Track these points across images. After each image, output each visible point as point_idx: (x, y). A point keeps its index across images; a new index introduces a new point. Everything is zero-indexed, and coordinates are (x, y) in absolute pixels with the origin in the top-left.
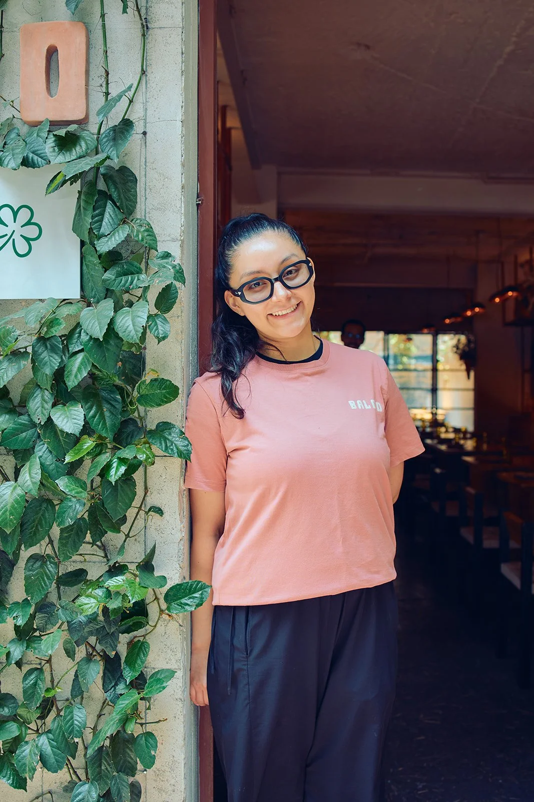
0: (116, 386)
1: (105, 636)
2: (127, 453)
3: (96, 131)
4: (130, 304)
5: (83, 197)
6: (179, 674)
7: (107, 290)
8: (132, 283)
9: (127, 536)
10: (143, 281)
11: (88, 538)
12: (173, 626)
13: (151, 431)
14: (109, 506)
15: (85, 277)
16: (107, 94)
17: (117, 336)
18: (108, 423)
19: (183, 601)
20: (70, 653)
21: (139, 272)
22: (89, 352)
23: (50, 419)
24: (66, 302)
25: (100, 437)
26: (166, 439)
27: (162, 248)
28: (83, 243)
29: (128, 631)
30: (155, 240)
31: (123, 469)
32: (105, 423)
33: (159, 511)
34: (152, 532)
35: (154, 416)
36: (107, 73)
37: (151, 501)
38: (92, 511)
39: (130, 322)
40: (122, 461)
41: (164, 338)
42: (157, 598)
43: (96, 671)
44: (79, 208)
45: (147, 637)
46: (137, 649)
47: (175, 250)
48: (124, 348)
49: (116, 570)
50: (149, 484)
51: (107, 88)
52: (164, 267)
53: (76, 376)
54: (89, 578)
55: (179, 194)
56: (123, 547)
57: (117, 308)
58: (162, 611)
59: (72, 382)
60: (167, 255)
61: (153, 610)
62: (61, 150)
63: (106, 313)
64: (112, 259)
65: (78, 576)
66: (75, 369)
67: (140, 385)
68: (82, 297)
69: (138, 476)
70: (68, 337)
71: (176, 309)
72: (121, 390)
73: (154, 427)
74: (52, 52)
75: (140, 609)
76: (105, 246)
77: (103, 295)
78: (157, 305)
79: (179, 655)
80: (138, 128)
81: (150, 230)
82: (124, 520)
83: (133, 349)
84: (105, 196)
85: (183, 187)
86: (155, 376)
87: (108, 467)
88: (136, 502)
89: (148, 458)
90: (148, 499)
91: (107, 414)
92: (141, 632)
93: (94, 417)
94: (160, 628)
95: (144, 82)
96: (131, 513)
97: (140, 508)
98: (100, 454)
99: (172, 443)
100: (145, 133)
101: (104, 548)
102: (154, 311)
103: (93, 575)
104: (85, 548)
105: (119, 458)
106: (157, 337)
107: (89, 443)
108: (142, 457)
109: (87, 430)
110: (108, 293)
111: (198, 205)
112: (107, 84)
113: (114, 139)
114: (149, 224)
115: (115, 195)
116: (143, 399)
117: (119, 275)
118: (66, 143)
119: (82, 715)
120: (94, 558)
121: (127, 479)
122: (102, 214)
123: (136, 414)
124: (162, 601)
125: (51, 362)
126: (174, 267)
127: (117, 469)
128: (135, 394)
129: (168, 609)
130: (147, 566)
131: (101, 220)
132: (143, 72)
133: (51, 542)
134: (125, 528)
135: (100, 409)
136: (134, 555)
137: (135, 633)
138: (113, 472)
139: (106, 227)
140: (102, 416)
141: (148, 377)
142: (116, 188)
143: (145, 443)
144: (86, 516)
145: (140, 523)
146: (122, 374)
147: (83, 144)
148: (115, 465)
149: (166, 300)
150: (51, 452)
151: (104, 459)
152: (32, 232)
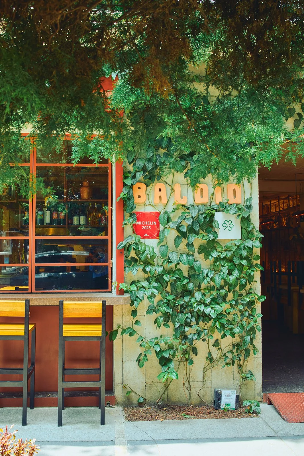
0: (249, 257)
2: (253, 269)
3: (243, 206)
4: (253, 240)
5: (243, 219)
9: (251, 287)
12: (258, 305)
14: (249, 280)
15: (242, 235)
16: (245, 198)
19: (260, 300)
23: (240, 262)
24: (239, 240)
25: (248, 266)
26: (259, 267)
28: (242, 229)
30: (255, 228)
33: (256, 282)
34: (255, 286)
35: (255, 262)
36: (245, 194)
37: (254, 279)
39: (256, 244)
40: (252, 271)
42: (256, 299)
44: (242, 221)
45: (254, 307)
49: (249, 293)
50: (254, 276)
52: (258, 233)
54: (243, 295)
59: (244, 256)
60: (257, 230)
61: (256, 302)
63: (251, 242)
65: (241, 295)
68: (242, 239)
73: (255, 264)
74: (234, 190)
75: (254, 301)
76: (249, 229)
81: (254, 226)
86: (256, 255)
91: (249, 262)
101: (245, 289)
110: (248, 238)
112: (245, 196)
113: (248, 208)
114: (253, 224)
115: (249, 219)
116: (253, 259)
117: (251, 235)
123: (252, 262)
127: (252, 273)
129: (258, 301)
130: (254, 292)
131: (248, 224)
139: (249, 226)
141: (253, 255)
145: (252, 284)
149: (260, 239)
152: (231, 226)
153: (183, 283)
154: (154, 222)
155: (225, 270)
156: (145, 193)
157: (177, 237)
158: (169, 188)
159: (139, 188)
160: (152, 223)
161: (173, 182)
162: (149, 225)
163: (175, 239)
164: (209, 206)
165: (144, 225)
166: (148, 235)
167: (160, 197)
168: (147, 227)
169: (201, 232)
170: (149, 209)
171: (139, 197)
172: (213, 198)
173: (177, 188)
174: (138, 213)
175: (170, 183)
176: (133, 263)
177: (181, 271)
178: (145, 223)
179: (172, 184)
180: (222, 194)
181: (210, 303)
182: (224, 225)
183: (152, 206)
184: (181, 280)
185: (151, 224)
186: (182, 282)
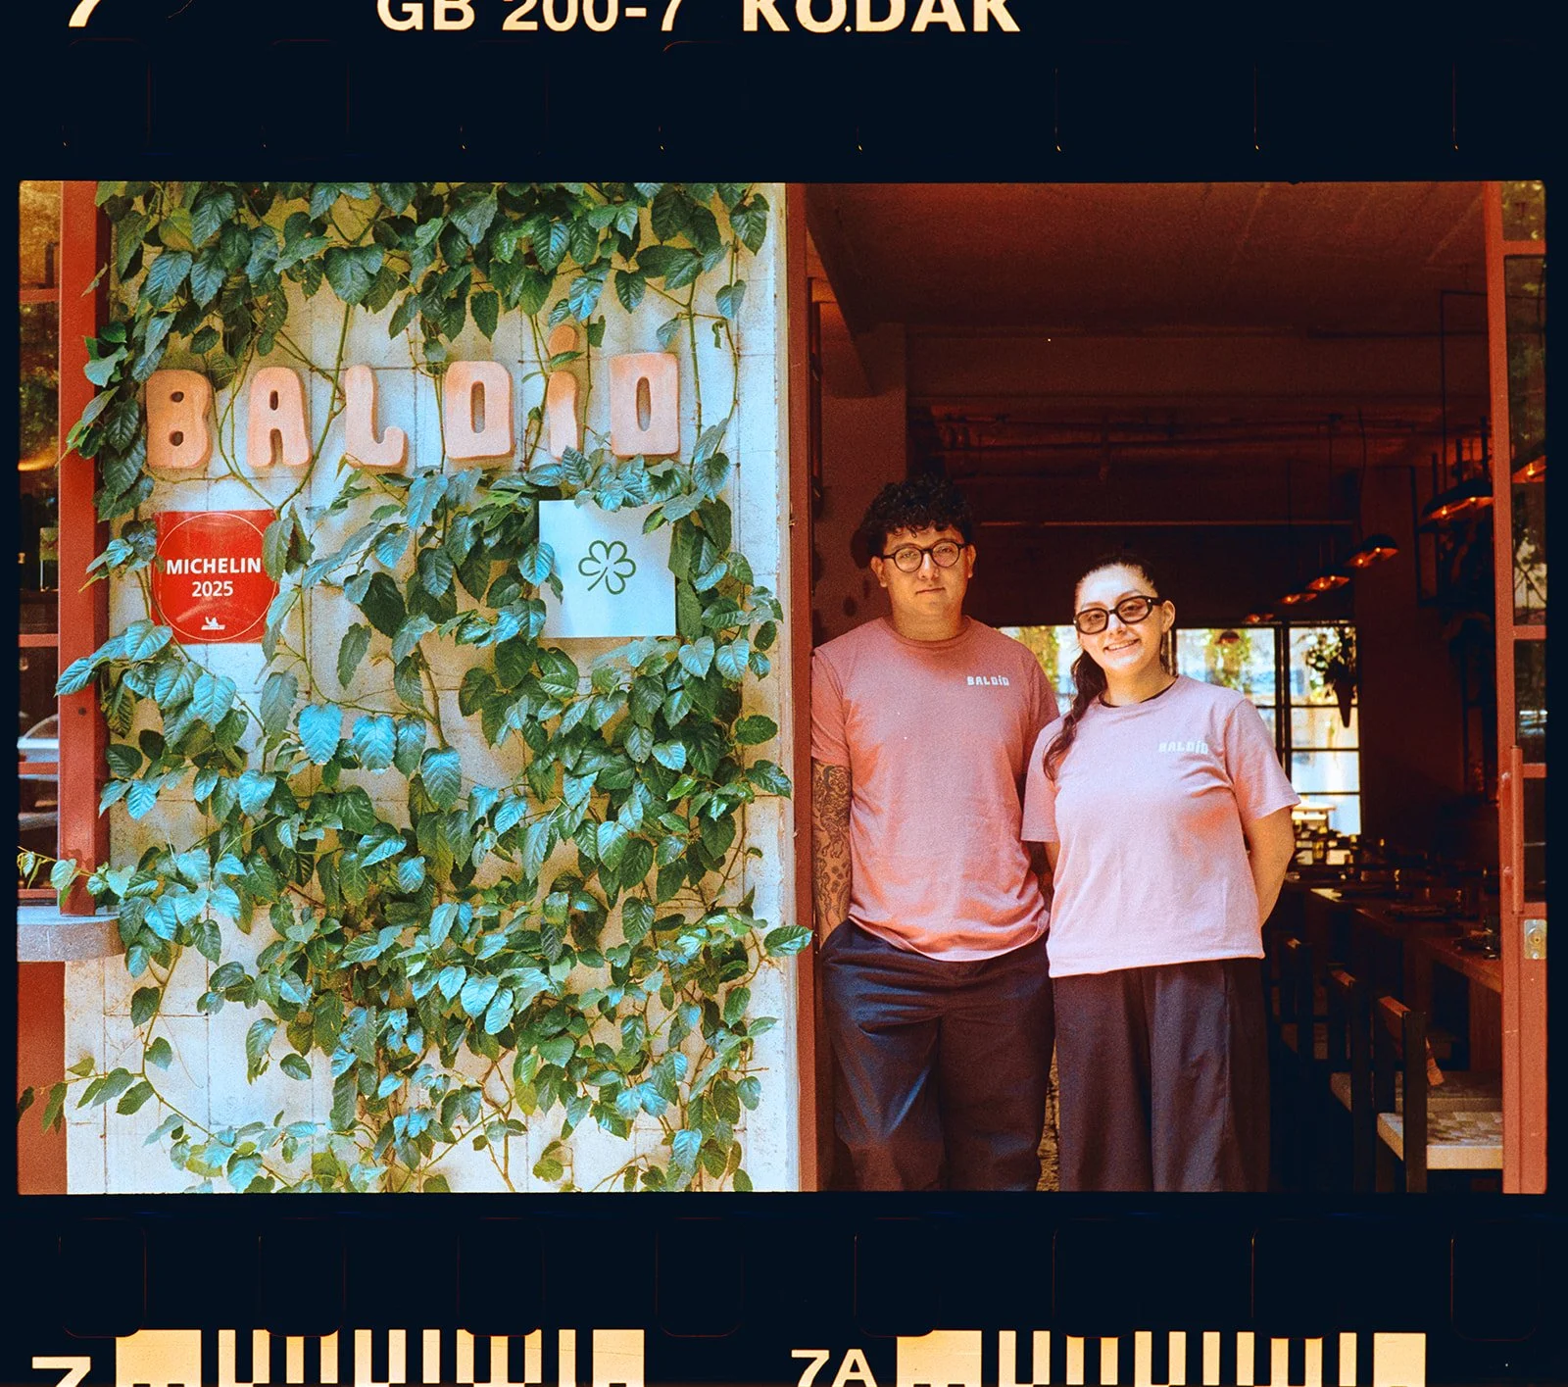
0: (713, 724)
1: (705, 979)
2: (728, 790)
3: (689, 462)
4: (729, 642)
5: (679, 535)
6: (780, 1024)
7: (705, 627)
8: (730, 621)
9: (726, 878)
10: (742, 619)
11: (686, 882)
12: (774, 973)
13: (748, 770)
14: (709, 846)
15: (680, 615)
16: (699, 427)
17: (718, 674)
18: (707, 763)
19: (785, 945)
20: (668, 1004)
21: (736, 609)
22: (690, 689)
23: (651, 755)
24: (661, 640)
25: (700, 775)
26: (764, 777)
27: (758, 583)
28: (678, 581)
29: (726, 979)
30: (751, 576)
31: (724, 807)
32: (704, 761)
33: (758, 852)
34: (750, 874)
35: (753, 754)
36: (700, 405)
37: (749, 842)
38: (691, 851)
39: (731, 661)
40: (723, 798)
41: (764, 675)
42: (756, 944)
43: (695, 1018)
44: (674, 544)
45: (746, 985)
46: (738, 996)
47: (771, 585)
48: (724, 686)
49: (714, 911)
50: (748, 825)
51: (700, 421)
52: (762, 603)
53: (677, 715)
54: (686, 922)
55: (774, 526)
56: (723, 887)
57: (717, 647)
58: (761, 958)
59: (673, 721)
60: (763, 591)
61: (753, 956)
62: (657, 489)
63: (707, 652)
64: (711, 596)
65: (675, 921)
66: (675, 708)
67: (738, 723)
68: (678, 633)
69: (736, 815)
70: (665, 675)
71: (774, 646)
72: (718, 728)
73: (752, 766)
74: (643, 384)
75: (739, 953)
76: (705, 584)
77: (700, 632)
78: (756, 643)
79: (780, 1003)
80: (733, 461)
81: (745, 567)
82: (722, 860)
83: (731, 686)
84: (701, 532)
85: (778, 519)
86: (754, 713)
87: (709, 804)
88: (735, 843)
89: (748, 796)
90: (746, 841)
91: (706, 752)
92: (740, 979)
93: (693, 754)
94: (760, 976)
95: (736, 411)
96: (729, 855)
97: (738, 850)
98: (698, 793)
99: (771, 781)
100: (738, 465)
101: (700, 892)
102: (754, 648)
103: (690, 919)
104: (682, 893)
105: (720, 796)
106: (758, 675)
107: (689, 782)
108: (742, 795)
109: (688, 768)
110: (705, 631)
111: (791, 527)
112: (700, 416)
113: (710, 476)
114: (744, 558)
115: (711, 533)
116: (741, 736)
117: (717, 613)
118: (661, 482)
119: (682, 1063)
120: (691, 903)
121: (726, 817)
122: (699, 553)
123: (733, 753)
124: (762, 947)
125: (654, 701)
126: (771, 603)
127: (718, 808)
128: (733, 732)
129: (769, 953)
130: (746, 909)
131: (699, 559)
132: (736, 402)
133: (645, 887)
134: (724, 869)
135: (698, 747)
136: (732, 898)
137: (734, 981)
138: (714, 809)
139: (703, 566)
140: (702, 756)
141: (746, 715)
142: (713, 525)
143: (743, 781)
144: (684, 857)
145: (738, 865)
146: (719, 711)
147: (677, 479)
148: (715, 803)
149: (766, 636)
150: (649, 791)
151: (704, 797)
152: (625, 568)
153: (373, 859)
154: (251, 560)
155: (578, 792)
156: (206, 417)
157: (355, 628)
158: (323, 391)
159: (177, 397)
160: (238, 566)
161: (340, 359)
162: (223, 578)
163: (345, 639)
164: (520, 470)
165: (202, 578)
166: (219, 622)
167: (276, 436)
168: (215, 587)
169: (464, 602)
170: (225, 500)
171: (177, 438)
172: (539, 434)
173: (358, 386)
174: (173, 517)
175: (329, 363)
176: (146, 762)
177: (366, 798)
178: (206, 566)
179: (338, 370)
180: (582, 408)
181: (502, 961)
182: (588, 567)
183: (244, 480)
184: (365, 842)
185: (233, 570)
186: (368, 852)
